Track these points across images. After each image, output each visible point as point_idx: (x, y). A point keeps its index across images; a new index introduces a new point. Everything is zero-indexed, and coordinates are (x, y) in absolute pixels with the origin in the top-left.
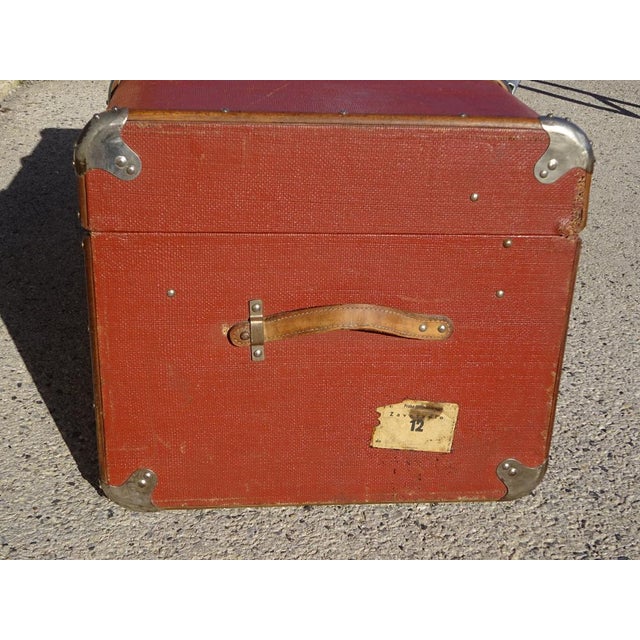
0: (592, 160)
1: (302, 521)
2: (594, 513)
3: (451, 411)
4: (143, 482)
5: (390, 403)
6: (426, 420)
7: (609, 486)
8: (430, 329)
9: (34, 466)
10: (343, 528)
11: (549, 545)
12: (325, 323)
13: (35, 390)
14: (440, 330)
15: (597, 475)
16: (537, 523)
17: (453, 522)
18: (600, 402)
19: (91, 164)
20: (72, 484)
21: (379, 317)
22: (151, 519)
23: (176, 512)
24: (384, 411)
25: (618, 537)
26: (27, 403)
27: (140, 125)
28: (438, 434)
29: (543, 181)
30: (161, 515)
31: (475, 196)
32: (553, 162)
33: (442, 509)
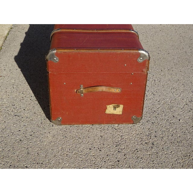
0: (149, 57)
1: (91, 128)
2: (152, 127)
3: (121, 106)
4: (59, 120)
5: (109, 105)
6: (116, 108)
7: (157, 121)
8: (117, 90)
9: (36, 115)
10: (100, 129)
11: (141, 133)
12: (95, 90)
13: (35, 98)
14: (119, 91)
15: (154, 118)
16: (139, 129)
17: (122, 128)
18: (159, 101)
19: (49, 60)
20: (44, 119)
21: (106, 89)
22: (61, 127)
23: (66, 125)
24: (108, 106)
25: (156, 132)
26: (34, 101)
27: (59, 52)
28: (119, 111)
29: (139, 62)
30: (63, 126)
31: (126, 65)
32: (141, 58)
33: (120, 125)
